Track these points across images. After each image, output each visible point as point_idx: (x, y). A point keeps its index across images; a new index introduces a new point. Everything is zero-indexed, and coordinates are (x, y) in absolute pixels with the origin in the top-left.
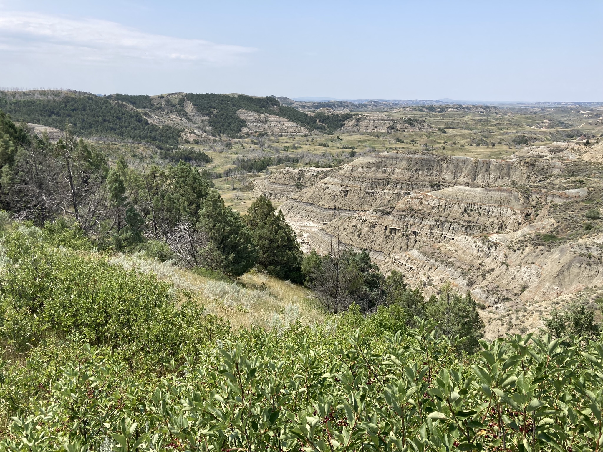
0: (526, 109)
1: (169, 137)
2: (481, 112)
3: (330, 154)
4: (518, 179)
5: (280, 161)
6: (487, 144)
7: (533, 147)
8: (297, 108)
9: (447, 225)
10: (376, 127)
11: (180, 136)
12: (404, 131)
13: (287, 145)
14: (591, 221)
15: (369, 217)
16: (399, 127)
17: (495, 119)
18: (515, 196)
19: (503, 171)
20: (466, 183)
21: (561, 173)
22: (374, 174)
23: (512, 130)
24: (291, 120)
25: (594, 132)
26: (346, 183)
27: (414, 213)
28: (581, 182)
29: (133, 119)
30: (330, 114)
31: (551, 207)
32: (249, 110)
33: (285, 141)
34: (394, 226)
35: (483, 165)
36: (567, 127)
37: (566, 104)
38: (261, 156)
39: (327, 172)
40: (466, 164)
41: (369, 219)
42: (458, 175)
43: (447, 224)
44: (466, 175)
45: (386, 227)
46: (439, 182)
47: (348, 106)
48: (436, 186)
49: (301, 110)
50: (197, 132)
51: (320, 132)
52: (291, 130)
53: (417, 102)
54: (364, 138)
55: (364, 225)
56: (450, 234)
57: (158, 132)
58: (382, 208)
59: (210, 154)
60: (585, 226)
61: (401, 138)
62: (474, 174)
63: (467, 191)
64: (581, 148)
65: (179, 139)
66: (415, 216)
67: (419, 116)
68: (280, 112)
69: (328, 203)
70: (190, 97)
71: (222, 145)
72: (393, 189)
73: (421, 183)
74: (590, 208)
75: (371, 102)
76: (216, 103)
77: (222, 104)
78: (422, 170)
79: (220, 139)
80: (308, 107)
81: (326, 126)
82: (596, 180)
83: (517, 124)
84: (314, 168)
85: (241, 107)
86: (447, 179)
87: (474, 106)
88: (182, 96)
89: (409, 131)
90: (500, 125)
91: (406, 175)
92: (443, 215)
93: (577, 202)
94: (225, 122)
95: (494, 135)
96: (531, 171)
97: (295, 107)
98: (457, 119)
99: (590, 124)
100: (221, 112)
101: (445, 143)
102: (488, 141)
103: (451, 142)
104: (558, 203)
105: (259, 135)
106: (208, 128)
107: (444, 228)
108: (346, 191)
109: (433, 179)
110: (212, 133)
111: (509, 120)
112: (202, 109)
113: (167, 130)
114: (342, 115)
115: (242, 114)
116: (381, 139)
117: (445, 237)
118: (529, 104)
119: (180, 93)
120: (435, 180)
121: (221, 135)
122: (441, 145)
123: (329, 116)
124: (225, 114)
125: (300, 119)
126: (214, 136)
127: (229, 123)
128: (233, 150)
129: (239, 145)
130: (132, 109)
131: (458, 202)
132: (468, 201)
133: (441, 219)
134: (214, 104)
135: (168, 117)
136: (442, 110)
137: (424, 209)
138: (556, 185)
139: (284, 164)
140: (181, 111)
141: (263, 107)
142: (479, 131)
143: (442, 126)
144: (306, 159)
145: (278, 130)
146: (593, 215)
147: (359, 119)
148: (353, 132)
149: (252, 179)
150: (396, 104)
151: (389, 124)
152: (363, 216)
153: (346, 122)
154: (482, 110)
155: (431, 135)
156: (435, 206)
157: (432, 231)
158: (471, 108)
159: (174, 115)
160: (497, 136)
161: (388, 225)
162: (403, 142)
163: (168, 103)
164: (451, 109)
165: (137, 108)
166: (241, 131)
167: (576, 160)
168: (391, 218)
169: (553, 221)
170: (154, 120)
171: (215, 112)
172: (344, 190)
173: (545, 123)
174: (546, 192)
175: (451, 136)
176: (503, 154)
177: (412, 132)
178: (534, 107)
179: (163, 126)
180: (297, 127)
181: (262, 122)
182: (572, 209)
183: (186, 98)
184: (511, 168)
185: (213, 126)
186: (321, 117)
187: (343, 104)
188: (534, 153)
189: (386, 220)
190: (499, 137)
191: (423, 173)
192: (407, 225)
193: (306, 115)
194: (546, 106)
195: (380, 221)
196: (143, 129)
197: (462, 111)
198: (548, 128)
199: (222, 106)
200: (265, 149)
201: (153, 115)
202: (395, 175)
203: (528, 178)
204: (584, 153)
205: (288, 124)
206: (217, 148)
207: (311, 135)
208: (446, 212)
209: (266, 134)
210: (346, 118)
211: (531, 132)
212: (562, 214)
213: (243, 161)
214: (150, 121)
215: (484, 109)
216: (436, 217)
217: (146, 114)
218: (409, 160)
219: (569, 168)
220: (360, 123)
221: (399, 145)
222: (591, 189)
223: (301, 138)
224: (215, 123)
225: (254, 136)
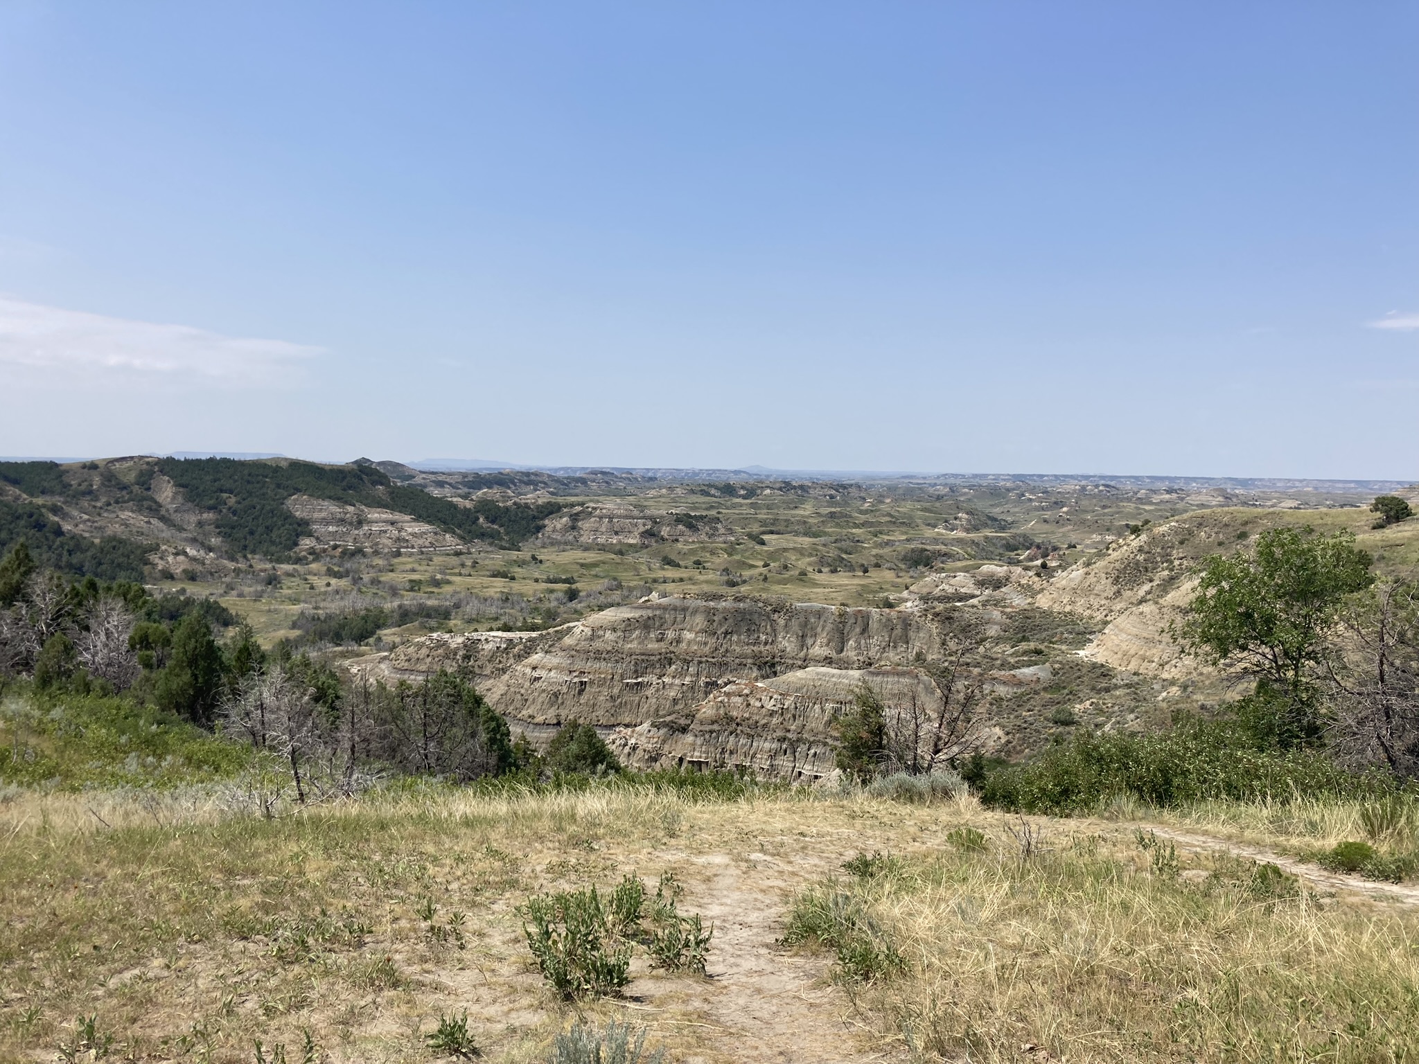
0: (920, 489)
1: (119, 565)
2: (832, 497)
3: (522, 595)
4: (925, 647)
5: (404, 616)
6: (851, 568)
7: (944, 575)
8: (425, 486)
9: (802, 748)
10: (616, 533)
11: (147, 562)
12: (677, 540)
13: (415, 577)
14: (1061, 729)
15: (643, 738)
16: (665, 531)
17: (861, 512)
18: (925, 684)
19: (895, 632)
20: (826, 658)
21: (1002, 633)
22: (639, 643)
23: (898, 536)
24: (419, 518)
25: (1054, 539)
26: (579, 665)
27: (734, 725)
28: (1038, 652)
29: (22, 523)
30: (510, 503)
31: (991, 704)
32: (318, 498)
33: (409, 567)
34: (697, 756)
35: (856, 619)
36: (1003, 529)
37: (997, 477)
38: (359, 605)
39: (530, 640)
40: (823, 619)
41: (644, 743)
42: (809, 641)
43: (802, 746)
44: (825, 641)
45: (681, 760)
46: (774, 657)
47: (545, 483)
48: (769, 667)
49: (436, 493)
50: (191, 551)
51: (491, 544)
52: (420, 542)
53: (695, 474)
54: (591, 557)
55: (634, 759)
56: (810, 767)
57: (89, 554)
58: (668, 719)
59: (229, 602)
60: (1051, 738)
61: (673, 557)
62: (840, 639)
63: (833, 676)
64: (1034, 583)
65: (146, 569)
66: (739, 732)
67: (704, 506)
68: (393, 499)
69: (542, 711)
70: (169, 466)
71: (258, 582)
72: (680, 674)
73: (737, 661)
74: (1058, 703)
75: (594, 472)
76: (235, 481)
77: (248, 482)
78: (736, 632)
79: (251, 566)
80: (450, 484)
81: (502, 530)
82: (1064, 647)
83: (906, 523)
84: (500, 634)
85: (297, 490)
86: (788, 650)
87: (815, 484)
88: (148, 463)
89: (688, 542)
90: (871, 524)
91: (706, 644)
92: (793, 728)
93: (1036, 693)
94: (258, 526)
95: (863, 548)
96: (948, 630)
97: (420, 485)
98: (784, 514)
99: (1045, 521)
100: (246, 503)
101: (764, 566)
102: (854, 562)
103: (777, 564)
104: (1002, 695)
105: (344, 553)
106: (214, 541)
107: (797, 754)
108: (581, 682)
109: (761, 652)
110: (226, 552)
111: (890, 515)
112: (198, 495)
113: (114, 548)
114: (538, 507)
115: (300, 505)
116: (629, 559)
117: (800, 773)
118: (924, 478)
119: (141, 458)
120: (765, 654)
121: (249, 556)
122: (757, 571)
123: (507, 509)
124: (258, 507)
125: (440, 515)
126: (232, 559)
127: (267, 528)
128: (285, 592)
129: (297, 580)
130: (17, 498)
131: (819, 699)
132: (837, 698)
133: (790, 735)
134: (228, 484)
135: (113, 515)
136: (751, 492)
137: (755, 718)
138: (997, 659)
139: (416, 623)
140: (144, 499)
141: (350, 488)
142: (833, 539)
143: (755, 528)
144: (468, 609)
145: (389, 542)
146: (1062, 717)
147: (577, 514)
148: (566, 543)
149: (347, 663)
150: (650, 480)
151: (644, 525)
152: (631, 737)
153: (546, 522)
154: (833, 492)
155: (734, 549)
156: (775, 709)
157: (774, 763)
158: (810, 487)
159: (127, 509)
160: (870, 550)
161: (685, 755)
162: (678, 566)
163: (110, 481)
164: (768, 491)
165: (32, 495)
166: (296, 544)
167: (1026, 607)
168: (689, 738)
169: (998, 731)
170: (77, 523)
171: (232, 501)
172: (576, 680)
173: (960, 519)
174: (981, 675)
175: (777, 551)
176: (887, 590)
177: (693, 542)
178: (935, 484)
179: (102, 538)
180: (436, 533)
181: (351, 524)
182: (1028, 706)
183: (156, 469)
184: (910, 625)
185: (226, 535)
186: (489, 510)
187: (533, 477)
188: (946, 587)
189: (679, 743)
190: (874, 552)
191: (739, 641)
192: (723, 752)
193: (453, 506)
194: (958, 482)
195: (667, 747)
196: (50, 548)
197: (791, 495)
198: (967, 531)
199: (249, 487)
200: (364, 589)
201: (75, 513)
202: (683, 645)
203: (943, 644)
204: (1039, 593)
205: (412, 527)
206: (247, 590)
207: (470, 553)
208: (799, 722)
209: (359, 551)
210: (546, 512)
211: (935, 541)
212: (1012, 717)
213: (315, 619)
214: (67, 527)
215: (837, 491)
216: (779, 733)
217: (55, 510)
218: (710, 613)
219: (1017, 623)
220: (580, 524)
221: (671, 573)
222: (1057, 666)
223: (447, 559)
224: (233, 528)
225: (332, 557)
